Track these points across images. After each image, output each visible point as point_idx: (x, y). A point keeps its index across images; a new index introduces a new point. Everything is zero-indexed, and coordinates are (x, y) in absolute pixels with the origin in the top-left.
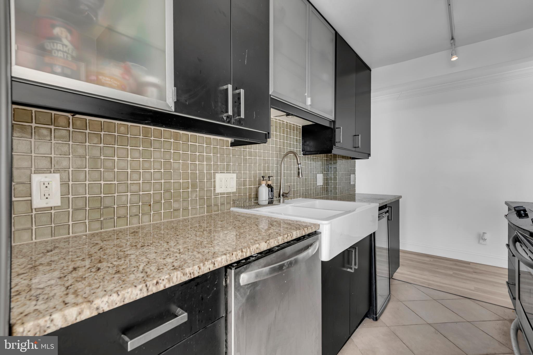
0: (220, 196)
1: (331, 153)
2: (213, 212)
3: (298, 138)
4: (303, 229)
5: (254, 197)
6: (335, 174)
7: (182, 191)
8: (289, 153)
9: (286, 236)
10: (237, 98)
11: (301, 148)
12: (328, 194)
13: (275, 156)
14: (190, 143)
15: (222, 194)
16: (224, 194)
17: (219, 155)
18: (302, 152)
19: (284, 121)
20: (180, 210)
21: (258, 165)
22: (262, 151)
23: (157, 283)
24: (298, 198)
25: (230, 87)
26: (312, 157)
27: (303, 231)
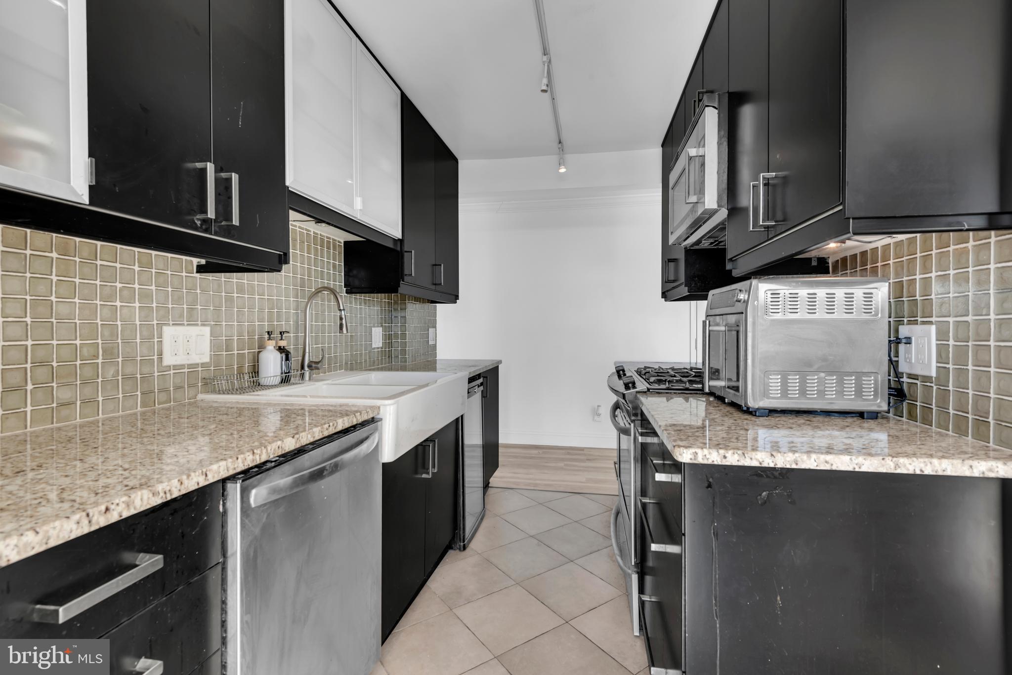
0: (172, 372)
1: (397, 293)
2: (156, 405)
3: (337, 263)
4: (354, 414)
5: (249, 371)
6: (403, 329)
7: (80, 364)
8: (322, 289)
9: (327, 426)
10: (223, 187)
11: (342, 281)
12: (392, 363)
13: (292, 293)
14: (99, 262)
15: (177, 368)
16: (183, 367)
17: (170, 289)
18: (345, 289)
19: (310, 229)
20: (76, 403)
21: (257, 310)
22: (266, 284)
23: (107, 509)
24: (337, 371)
25: (210, 167)
26: (363, 298)
27: (354, 417)
